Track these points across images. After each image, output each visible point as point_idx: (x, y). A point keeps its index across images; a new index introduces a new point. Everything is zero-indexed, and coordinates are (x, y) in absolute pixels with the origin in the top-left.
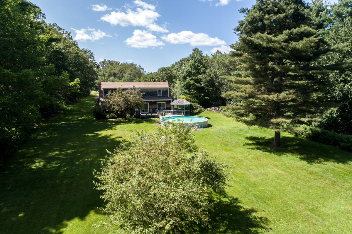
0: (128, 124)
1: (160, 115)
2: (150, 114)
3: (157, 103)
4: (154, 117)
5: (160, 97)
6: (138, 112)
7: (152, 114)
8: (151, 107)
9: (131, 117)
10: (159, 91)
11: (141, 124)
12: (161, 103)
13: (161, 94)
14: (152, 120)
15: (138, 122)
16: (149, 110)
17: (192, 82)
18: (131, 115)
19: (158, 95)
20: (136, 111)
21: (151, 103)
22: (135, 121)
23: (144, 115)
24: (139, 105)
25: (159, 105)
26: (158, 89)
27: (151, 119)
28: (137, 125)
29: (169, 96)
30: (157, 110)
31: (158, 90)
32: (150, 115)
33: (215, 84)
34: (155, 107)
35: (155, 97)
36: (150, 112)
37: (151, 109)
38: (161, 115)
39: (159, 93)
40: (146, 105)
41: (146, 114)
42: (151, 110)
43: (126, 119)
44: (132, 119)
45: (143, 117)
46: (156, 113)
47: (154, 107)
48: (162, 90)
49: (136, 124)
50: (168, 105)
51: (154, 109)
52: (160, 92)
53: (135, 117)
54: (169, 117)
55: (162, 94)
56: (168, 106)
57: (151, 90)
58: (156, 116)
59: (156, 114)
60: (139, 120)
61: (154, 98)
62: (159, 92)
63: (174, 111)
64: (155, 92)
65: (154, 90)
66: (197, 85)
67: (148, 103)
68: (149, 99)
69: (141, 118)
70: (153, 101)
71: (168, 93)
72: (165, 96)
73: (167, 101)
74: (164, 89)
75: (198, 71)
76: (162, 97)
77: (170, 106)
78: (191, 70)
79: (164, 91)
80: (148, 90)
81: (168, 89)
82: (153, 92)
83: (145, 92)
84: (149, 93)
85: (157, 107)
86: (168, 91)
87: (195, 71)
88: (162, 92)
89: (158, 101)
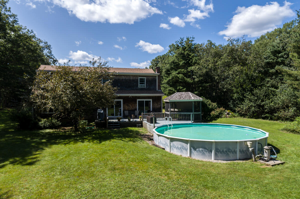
0: (76, 141)
1: (146, 122)
2: (127, 120)
3: (138, 100)
4: (135, 124)
5: (142, 90)
6: (103, 116)
7: (129, 120)
8: (127, 107)
9: (88, 125)
10: (140, 79)
11: (107, 142)
12: (145, 100)
13: (144, 86)
14: (131, 131)
15: (101, 138)
16: (124, 112)
17: (181, 76)
18: (90, 121)
19: (140, 86)
20: (99, 113)
21: (127, 100)
22: (95, 134)
23: (114, 121)
24: (106, 99)
25: (141, 103)
26: (140, 76)
27: (130, 128)
28: (99, 146)
29: (157, 89)
30: (137, 112)
31: (139, 78)
32: (125, 121)
33: (214, 78)
35: (134, 90)
36: (125, 117)
38: (148, 121)
39: (140, 83)
40: (118, 104)
41: (119, 120)
42: (127, 113)
43: (77, 130)
44: (91, 129)
45: (112, 126)
46: (136, 117)
48: (145, 78)
49: (95, 141)
50: (156, 104)
51: (132, 110)
52: (142, 81)
53: (97, 125)
54: (167, 126)
55: (146, 86)
56: (157, 106)
57: (127, 78)
58: (138, 123)
59: (138, 120)
60: (105, 132)
62: (140, 81)
64: (133, 80)
65: (132, 78)
66: (188, 80)
67: (122, 100)
68: (124, 94)
69: (109, 127)
70: (131, 97)
71: (156, 84)
72: (151, 87)
73: (155, 97)
74: (148, 77)
75: (188, 62)
76: (145, 89)
77: (160, 105)
78: (177, 61)
79: (150, 80)
80: (122, 77)
81: (156, 76)
82: (131, 81)
83: (117, 81)
84: (124, 82)
85: (137, 108)
86: (156, 80)
87: (184, 62)
88: (146, 82)
89: (139, 97)
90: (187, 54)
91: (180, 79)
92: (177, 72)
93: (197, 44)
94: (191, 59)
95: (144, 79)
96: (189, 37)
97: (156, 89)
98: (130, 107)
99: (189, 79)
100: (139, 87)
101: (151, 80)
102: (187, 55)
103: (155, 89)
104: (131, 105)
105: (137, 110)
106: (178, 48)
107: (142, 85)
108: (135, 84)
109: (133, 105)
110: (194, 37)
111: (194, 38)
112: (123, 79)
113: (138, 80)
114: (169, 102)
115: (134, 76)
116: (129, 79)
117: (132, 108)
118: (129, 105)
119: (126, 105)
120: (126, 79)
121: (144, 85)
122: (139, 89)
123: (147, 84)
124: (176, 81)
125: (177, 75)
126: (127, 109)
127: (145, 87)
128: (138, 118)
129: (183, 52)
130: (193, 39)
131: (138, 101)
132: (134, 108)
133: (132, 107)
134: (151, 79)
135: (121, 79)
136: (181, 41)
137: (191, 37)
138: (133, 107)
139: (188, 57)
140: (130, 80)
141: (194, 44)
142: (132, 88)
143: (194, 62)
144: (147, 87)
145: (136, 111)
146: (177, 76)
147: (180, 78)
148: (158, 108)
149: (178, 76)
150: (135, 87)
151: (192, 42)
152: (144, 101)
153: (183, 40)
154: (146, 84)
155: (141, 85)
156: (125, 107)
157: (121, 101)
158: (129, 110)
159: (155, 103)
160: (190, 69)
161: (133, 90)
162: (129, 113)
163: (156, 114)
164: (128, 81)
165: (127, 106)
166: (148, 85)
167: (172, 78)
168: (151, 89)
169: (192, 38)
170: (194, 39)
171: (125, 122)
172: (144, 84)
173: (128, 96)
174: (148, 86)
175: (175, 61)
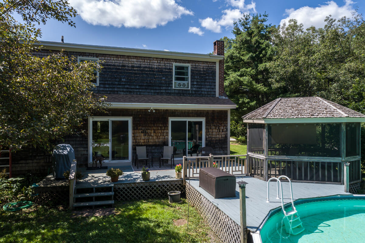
2: (139, 175)
3: (171, 119)
4: (161, 191)
5: (182, 96)
8: (142, 138)
10: (177, 68)
12: (188, 119)
13: (187, 84)
16: (134, 149)
17: (246, 79)
19: (175, 85)
21: (143, 119)
25: (178, 128)
26: (176, 61)
29: (217, 95)
30: (168, 150)
31: (174, 64)
32: (134, 181)
34: (161, 139)
35: (162, 94)
36: (137, 163)
37: (144, 148)
39: (177, 79)
41: (114, 178)
42: (142, 151)
47: (154, 138)
48: (189, 65)
50: (215, 131)
51: (155, 145)
52: (181, 73)
55: (192, 85)
56: (217, 135)
57: (144, 64)
58: (173, 185)
59: (171, 174)
61: (159, 97)
62: (177, 73)
63: (274, 157)
64: (160, 71)
65: (155, 65)
66: (258, 87)
67: (130, 120)
68: (134, 102)
69: (76, 204)
70: (154, 111)
71: (215, 82)
72: (203, 89)
73: (213, 112)
74: (197, 64)
75: (257, 56)
76: (189, 94)
77: (223, 133)
78: (238, 55)
79: (200, 71)
80: (130, 60)
81: (215, 63)
82: (153, 71)
83: (119, 69)
84: (136, 74)
85: (168, 139)
86: (214, 73)
87: (252, 55)
88: (191, 76)
89: (174, 113)
90: (257, 41)
91: (245, 85)
92: (239, 73)
93: (272, 25)
94: (264, 49)
95: (187, 68)
96: (259, 15)
97: (215, 95)
98: (151, 137)
99: (261, 86)
100: (173, 88)
101: (204, 71)
102: (255, 44)
103: (213, 93)
104: (152, 132)
105: (167, 145)
106: (239, 33)
107: (182, 82)
108: (164, 78)
109: (160, 131)
110: (266, 14)
111: (266, 16)
112: (133, 67)
113: (172, 69)
114: (264, 124)
115: (163, 59)
116: (149, 68)
117: (156, 140)
118: (149, 131)
119: (140, 131)
120: (140, 67)
121: (185, 82)
122: (173, 92)
123: (194, 81)
124: (236, 89)
125: (239, 78)
126: (142, 141)
127: (189, 88)
128: (172, 166)
129: (249, 38)
130: (265, 18)
131: (172, 121)
132: (160, 140)
133: (155, 137)
134: (203, 68)
135: (128, 67)
136: (245, 20)
137: (262, 15)
138: (157, 136)
139: (258, 47)
140: (151, 69)
141: (267, 27)
142: (156, 89)
143: (269, 55)
144: (194, 89)
145: (165, 147)
146: (239, 80)
147: (245, 83)
148: (219, 140)
149: (241, 79)
150: (164, 88)
151: (264, 23)
152: (186, 121)
153: (248, 20)
154: (191, 79)
155: (179, 82)
156: (139, 138)
157: (127, 122)
158: (147, 146)
159: (214, 127)
160: (261, 67)
161: (158, 93)
162: (147, 152)
163: (224, 158)
164: (147, 71)
165: (142, 134)
166: (195, 83)
167: (229, 84)
168: (203, 93)
169: (264, 15)
170: (267, 18)
171: (133, 185)
172: (187, 79)
173: (146, 110)
174: (195, 86)
175: (234, 55)
